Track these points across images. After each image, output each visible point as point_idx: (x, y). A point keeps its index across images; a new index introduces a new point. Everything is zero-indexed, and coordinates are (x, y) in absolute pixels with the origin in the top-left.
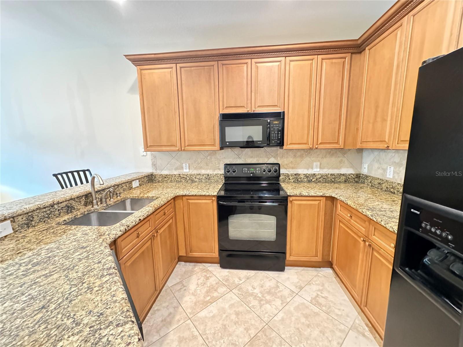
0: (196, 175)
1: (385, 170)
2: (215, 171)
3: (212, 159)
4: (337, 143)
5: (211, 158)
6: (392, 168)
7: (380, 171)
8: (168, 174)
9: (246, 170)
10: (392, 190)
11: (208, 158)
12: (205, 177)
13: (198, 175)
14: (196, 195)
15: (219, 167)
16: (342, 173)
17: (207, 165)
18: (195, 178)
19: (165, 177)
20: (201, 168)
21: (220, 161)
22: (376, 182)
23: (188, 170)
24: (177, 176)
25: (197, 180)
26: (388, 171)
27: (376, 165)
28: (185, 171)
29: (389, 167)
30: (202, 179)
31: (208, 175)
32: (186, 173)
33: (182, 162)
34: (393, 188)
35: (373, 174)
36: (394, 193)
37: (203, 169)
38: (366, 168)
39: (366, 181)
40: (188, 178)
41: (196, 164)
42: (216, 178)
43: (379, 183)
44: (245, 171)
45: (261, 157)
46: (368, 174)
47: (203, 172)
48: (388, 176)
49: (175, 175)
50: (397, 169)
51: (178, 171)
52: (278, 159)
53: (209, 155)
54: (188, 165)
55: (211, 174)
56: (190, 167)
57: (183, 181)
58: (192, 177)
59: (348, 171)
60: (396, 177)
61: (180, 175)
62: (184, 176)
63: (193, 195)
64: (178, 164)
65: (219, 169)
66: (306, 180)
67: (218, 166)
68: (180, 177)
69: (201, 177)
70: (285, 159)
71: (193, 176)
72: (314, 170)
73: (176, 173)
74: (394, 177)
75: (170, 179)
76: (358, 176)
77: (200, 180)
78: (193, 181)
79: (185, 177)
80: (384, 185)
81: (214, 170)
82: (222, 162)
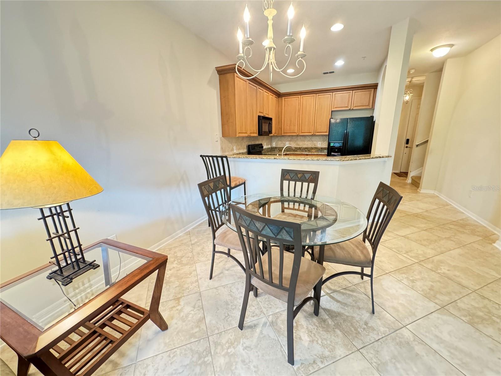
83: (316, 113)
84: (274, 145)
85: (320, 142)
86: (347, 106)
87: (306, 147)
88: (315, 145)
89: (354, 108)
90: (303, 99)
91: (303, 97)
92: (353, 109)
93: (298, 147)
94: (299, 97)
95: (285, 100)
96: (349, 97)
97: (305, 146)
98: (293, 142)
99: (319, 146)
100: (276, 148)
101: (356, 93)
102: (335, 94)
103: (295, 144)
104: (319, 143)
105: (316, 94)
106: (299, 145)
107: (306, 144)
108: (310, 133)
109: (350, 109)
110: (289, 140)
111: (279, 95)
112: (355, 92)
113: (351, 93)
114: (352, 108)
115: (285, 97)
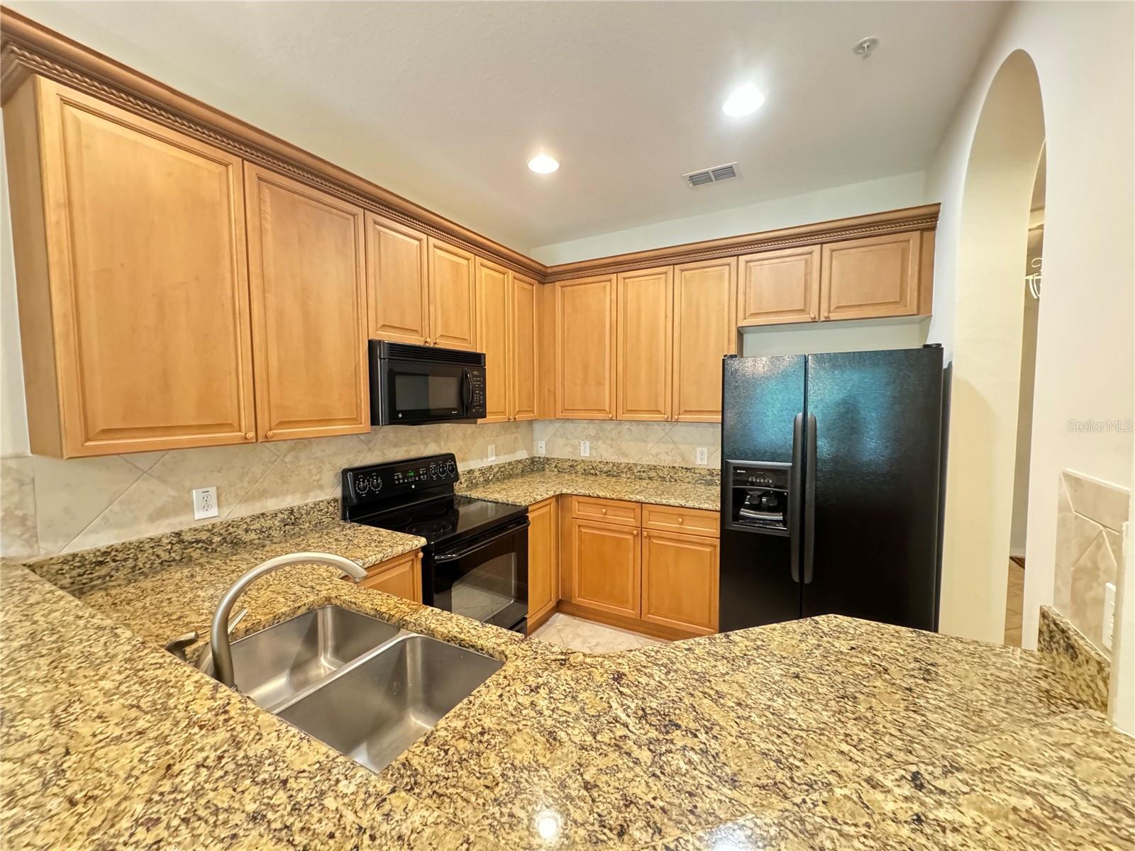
0: (248, 520)
1: (576, 448)
2: (308, 496)
3: (299, 461)
4: (532, 411)
5: (297, 459)
6: (588, 443)
7: (569, 449)
8: (116, 542)
9: (400, 476)
10: (592, 471)
11: (288, 459)
12: (283, 520)
13: (255, 518)
14: (381, 562)
15: (320, 483)
16: (519, 459)
17: (284, 482)
18: (247, 531)
19: (101, 563)
20: (264, 494)
21: (323, 463)
22: (566, 465)
23: (214, 512)
24: (165, 541)
25: (253, 536)
26: (582, 448)
27: (560, 442)
28: (199, 515)
29: (582, 442)
30: (270, 528)
31: (292, 512)
32: (208, 523)
33: (188, 484)
34: (593, 468)
35: (556, 455)
36: (596, 474)
37: (272, 496)
38: (544, 448)
39: (547, 466)
40: (217, 539)
41: (246, 485)
42: (316, 515)
43: (571, 466)
44: (398, 479)
45: (413, 444)
46: (549, 456)
47: (271, 505)
48: (582, 454)
49: (156, 542)
50: (595, 443)
51: (167, 522)
52: (440, 444)
53: (291, 449)
54: (213, 491)
55: (299, 508)
56: (222, 498)
57: (195, 555)
58: (231, 530)
59: (522, 455)
60: (594, 454)
61: (178, 534)
62: (198, 537)
63: (374, 565)
64: (165, 494)
65: (321, 487)
66: (482, 479)
67: (317, 477)
68: (182, 541)
69: (269, 523)
70: (451, 444)
71: (238, 527)
72: (489, 460)
73: (162, 529)
74: (591, 454)
75: (130, 563)
76: (533, 461)
77: (265, 533)
78: (236, 544)
79: (204, 536)
80: (579, 467)
81: (306, 492)
82: (327, 466)
83: (676, 334)
84: (541, 451)
85: (705, 450)
86: (802, 308)
87: (653, 463)
88: (683, 459)
89: (833, 316)
90: (625, 285)
91: (625, 279)
92: (828, 320)
93: (624, 460)
94: (610, 280)
95: (563, 293)
96: (807, 274)
97: (648, 461)
98: (604, 442)
99: (699, 462)
100: (548, 459)
101: (835, 254)
102: (747, 262)
103: (610, 450)
104: (699, 449)
105: (674, 265)
106: (625, 455)
107: (654, 451)
108: (658, 412)
109: (814, 321)
110: (593, 433)
111: (542, 276)
112: (833, 251)
113: (816, 256)
114: (824, 314)
115: (563, 283)
